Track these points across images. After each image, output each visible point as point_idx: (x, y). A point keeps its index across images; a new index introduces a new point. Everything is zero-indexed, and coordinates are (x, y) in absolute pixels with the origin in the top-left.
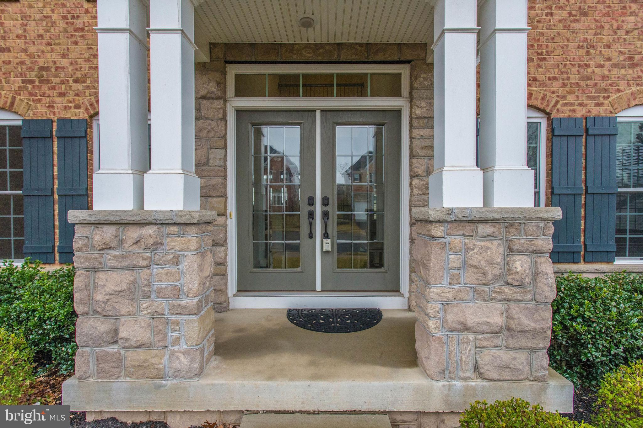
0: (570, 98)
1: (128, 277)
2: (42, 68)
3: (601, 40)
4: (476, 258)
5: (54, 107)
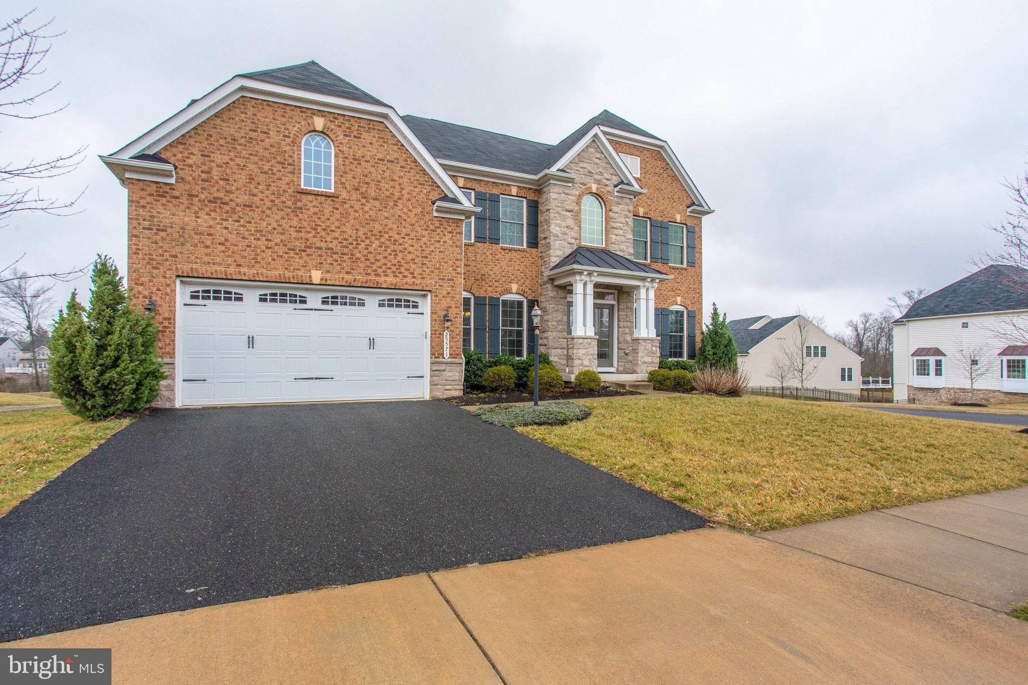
2: (482, 274)
5: (487, 291)
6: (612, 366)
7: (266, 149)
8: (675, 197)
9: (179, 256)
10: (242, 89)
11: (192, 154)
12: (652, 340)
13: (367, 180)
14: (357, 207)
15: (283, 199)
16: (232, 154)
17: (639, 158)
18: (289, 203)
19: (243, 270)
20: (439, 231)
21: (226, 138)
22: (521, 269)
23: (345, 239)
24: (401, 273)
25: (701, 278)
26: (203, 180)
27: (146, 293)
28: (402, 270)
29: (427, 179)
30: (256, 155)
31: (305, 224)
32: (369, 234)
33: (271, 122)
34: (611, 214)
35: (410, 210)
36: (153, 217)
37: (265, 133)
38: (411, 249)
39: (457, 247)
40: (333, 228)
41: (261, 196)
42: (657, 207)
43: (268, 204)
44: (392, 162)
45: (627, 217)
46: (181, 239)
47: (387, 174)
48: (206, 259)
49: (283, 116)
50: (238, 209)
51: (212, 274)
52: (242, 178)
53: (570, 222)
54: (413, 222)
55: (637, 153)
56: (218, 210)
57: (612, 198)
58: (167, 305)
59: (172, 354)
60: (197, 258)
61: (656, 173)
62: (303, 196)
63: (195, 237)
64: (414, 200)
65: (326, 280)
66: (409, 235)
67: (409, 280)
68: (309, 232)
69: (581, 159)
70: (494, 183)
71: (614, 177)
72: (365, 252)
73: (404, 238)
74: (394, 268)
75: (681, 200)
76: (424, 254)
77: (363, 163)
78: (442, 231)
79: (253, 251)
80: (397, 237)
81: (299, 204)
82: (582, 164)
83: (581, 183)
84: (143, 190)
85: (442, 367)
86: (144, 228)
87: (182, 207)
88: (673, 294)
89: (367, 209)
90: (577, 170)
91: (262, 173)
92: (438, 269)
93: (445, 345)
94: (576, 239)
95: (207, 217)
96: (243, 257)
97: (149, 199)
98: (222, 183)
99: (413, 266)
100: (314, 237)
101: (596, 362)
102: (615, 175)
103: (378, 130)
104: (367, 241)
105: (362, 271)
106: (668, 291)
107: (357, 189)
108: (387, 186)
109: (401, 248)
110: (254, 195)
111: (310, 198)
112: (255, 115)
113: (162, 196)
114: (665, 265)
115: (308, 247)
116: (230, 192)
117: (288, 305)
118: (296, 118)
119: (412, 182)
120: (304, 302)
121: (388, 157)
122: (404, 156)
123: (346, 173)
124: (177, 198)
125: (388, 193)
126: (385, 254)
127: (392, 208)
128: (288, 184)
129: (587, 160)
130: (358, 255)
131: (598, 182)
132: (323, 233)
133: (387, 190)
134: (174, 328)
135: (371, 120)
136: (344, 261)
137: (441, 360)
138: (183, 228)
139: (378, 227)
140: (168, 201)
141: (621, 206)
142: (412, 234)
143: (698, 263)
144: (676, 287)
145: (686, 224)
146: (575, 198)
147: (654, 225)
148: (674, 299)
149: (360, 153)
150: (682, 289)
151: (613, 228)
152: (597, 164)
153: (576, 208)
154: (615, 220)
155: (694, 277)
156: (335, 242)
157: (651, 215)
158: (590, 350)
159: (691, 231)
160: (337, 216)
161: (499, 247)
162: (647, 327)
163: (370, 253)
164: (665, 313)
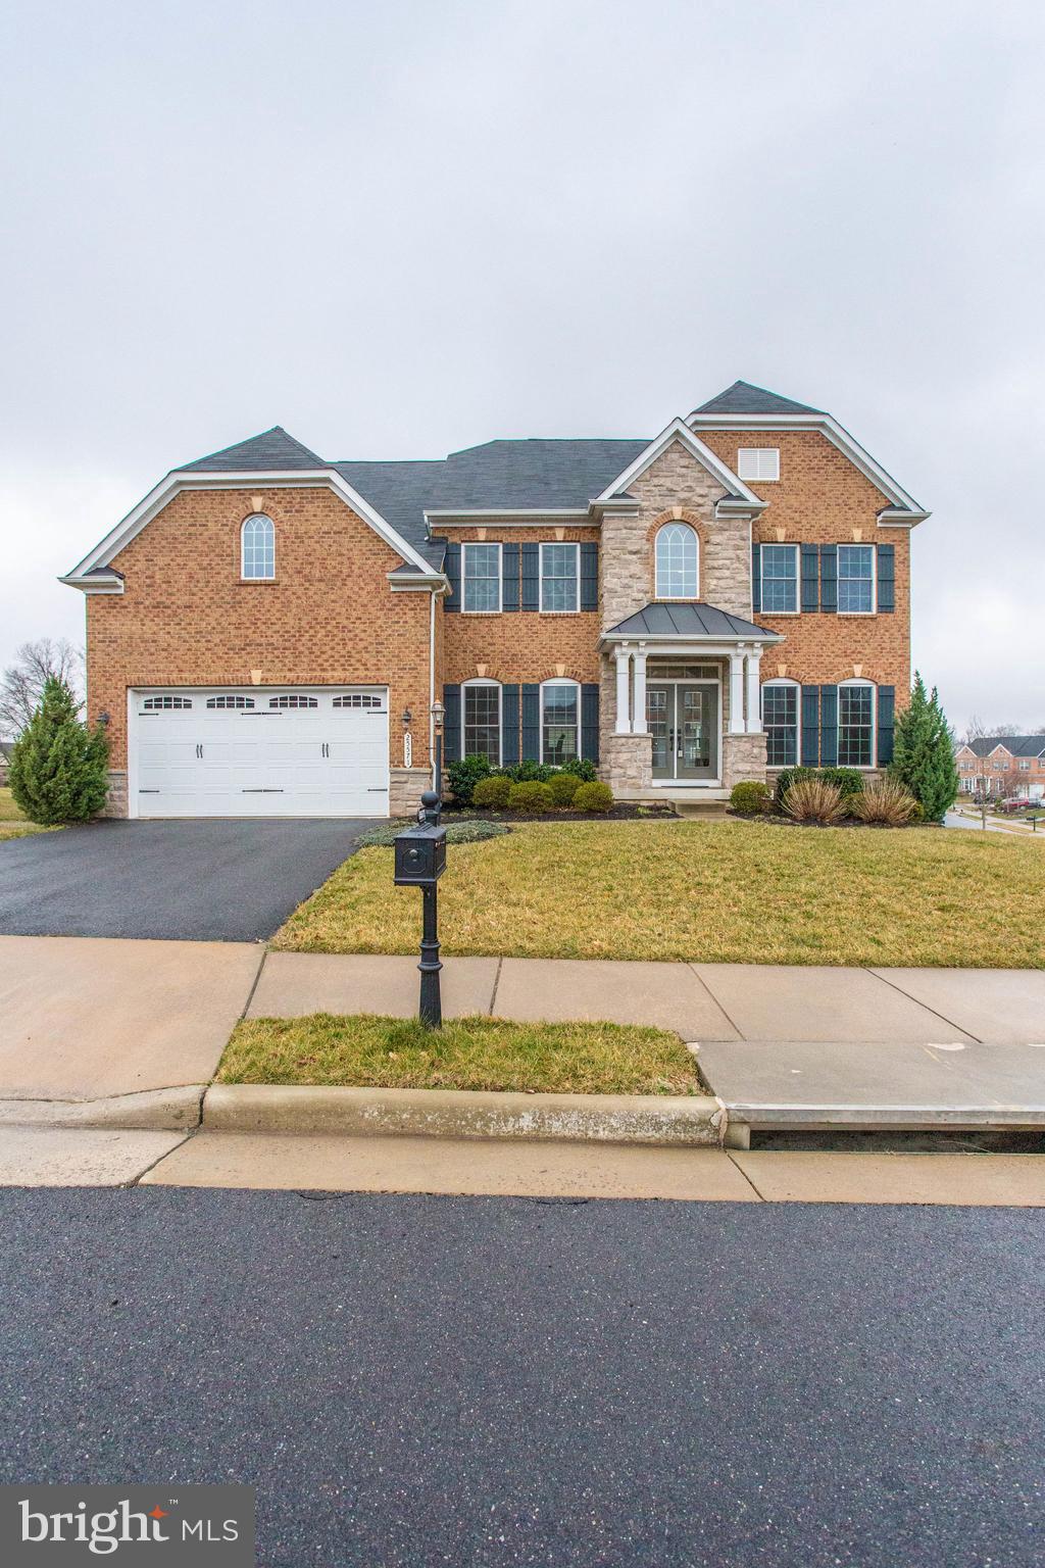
0: (812, 674)
2: (513, 655)
3: (829, 642)
5: (521, 677)
6: (716, 777)
7: (204, 543)
8: (851, 502)
9: (128, 666)
10: (180, 483)
11: (138, 560)
12: (753, 737)
13: (311, 559)
14: (299, 593)
15: (222, 594)
16: (173, 554)
17: (778, 450)
18: (228, 599)
19: (184, 675)
20: (397, 609)
21: (167, 539)
22: (571, 643)
23: (287, 632)
24: (351, 665)
25: (908, 630)
26: (148, 586)
27: (101, 705)
28: (353, 661)
29: (382, 547)
30: (195, 552)
31: (244, 619)
32: (314, 622)
33: (209, 512)
34: (709, 548)
35: (362, 589)
36: (106, 629)
37: (204, 525)
38: (363, 635)
39: (421, 626)
40: (274, 620)
41: (200, 594)
42: (813, 523)
43: (207, 602)
44: (341, 533)
45: (737, 548)
46: (129, 649)
47: (335, 548)
48: (151, 667)
49: (221, 504)
50: (179, 611)
51: (156, 681)
52: (183, 578)
53: (636, 569)
54: (366, 602)
55: (773, 442)
56: (161, 615)
57: (711, 523)
58: (118, 716)
59: (125, 765)
60: (143, 666)
61: (813, 468)
62: (243, 589)
63: (141, 645)
64: (365, 576)
65: (267, 680)
66: (360, 619)
67: (362, 673)
68: (248, 628)
69: (655, 473)
70: (530, 528)
71: (714, 491)
72: (310, 644)
73: (354, 623)
74: (342, 660)
75: (864, 505)
76: (380, 640)
77: (306, 541)
78: (402, 609)
79: (194, 654)
80: (345, 622)
81: (238, 598)
82: (656, 481)
83: (655, 509)
84: (98, 603)
85: (403, 778)
86: (99, 642)
87: (130, 616)
88: (845, 660)
89: (310, 593)
90: (648, 491)
91: (200, 569)
92: (398, 656)
93: (406, 750)
94: (647, 592)
95: (151, 623)
96: (185, 662)
97: (103, 612)
98: (164, 586)
99: (366, 656)
100: (254, 632)
101: (650, 771)
102: (716, 487)
103: (323, 498)
104: (312, 632)
105: (306, 667)
106: (837, 656)
107: (299, 572)
108: (333, 563)
109: (351, 635)
110: (194, 595)
111: (249, 589)
112: (193, 508)
113: (113, 608)
114: (830, 615)
115: (248, 645)
116: (171, 594)
117: (236, 709)
118: (234, 503)
119: (364, 554)
120: (252, 706)
121: (335, 528)
122: (354, 523)
123: (287, 555)
124: (125, 607)
125: (334, 572)
126: (332, 644)
127: (341, 589)
128: (227, 577)
129: (665, 474)
130: (302, 649)
131: (685, 502)
132: (263, 628)
133: (335, 568)
134: (126, 738)
135: (314, 488)
136: (286, 657)
137: (401, 769)
138: (131, 638)
139: (323, 613)
140: (118, 612)
141: (727, 533)
142: (365, 617)
143: (900, 606)
144: (853, 648)
145: (876, 543)
146: (645, 532)
147: (809, 553)
148: (847, 669)
149: (302, 529)
150: (867, 652)
151: (714, 568)
152: (683, 476)
153: (647, 547)
154: (716, 556)
155: (892, 631)
156: (276, 636)
157: (801, 537)
158: (639, 755)
159: (886, 554)
160: (278, 606)
161: (536, 615)
162: (745, 718)
163: (315, 644)
164: (828, 692)
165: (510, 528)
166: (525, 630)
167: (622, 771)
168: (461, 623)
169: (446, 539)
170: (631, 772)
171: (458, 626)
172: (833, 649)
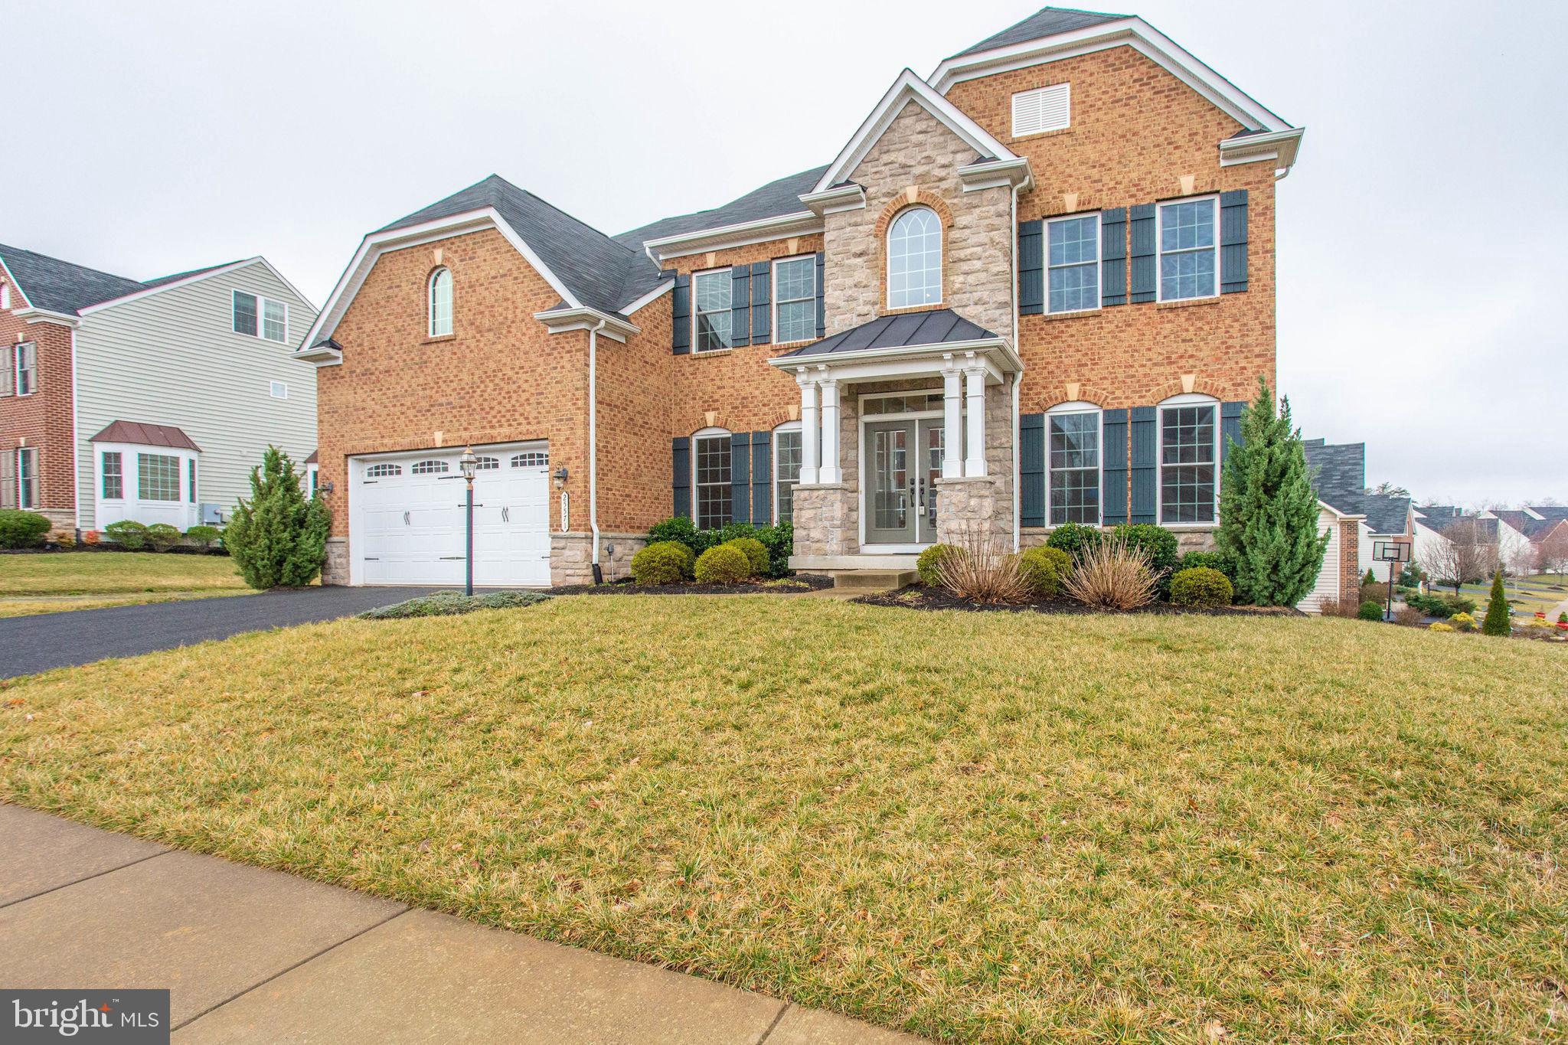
1: (814, 511)
2: (744, 398)
3: (1143, 345)
4: (954, 500)
5: (750, 424)
7: (399, 304)
8: (1177, 138)
10: (380, 246)
11: (351, 329)
12: (976, 484)
13: (482, 308)
14: (472, 346)
15: (413, 355)
16: (377, 320)
17: (1067, 86)
18: (417, 359)
19: (385, 441)
20: (555, 353)
21: (371, 304)
23: (462, 389)
24: (515, 420)
25: (1272, 316)
26: (359, 354)
27: (328, 474)
28: (517, 415)
29: (541, 285)
30: (392, 314)
31: (429, 379)
32: (484, 376)
33: (402, 272)
34: (954, 234)
35: (524, 334)
36: (330, 400)
37: (399, 286)
38: (525, 386)
39: (577, 370)
40: (452, 378)
41: (396, 357)
42: (1119, 178)
43: (401, 364)
44: (505, 275)
45: (992, 228)
46: (346, 417)
47: (500, 294)
48: (362, 435)
49: (411, 261)
50: (381, 376)
52: (384, 342)
53: (861, 275)
54: (527, 348)
55: (1061, 76)
56: (368, 382)
57: (955, 201)
58: (339, 484)
59: (346, 533)
61: (1119, 101)
62: (427, 347)
63: (354, 413)
65: (449, 441)
66: (523, 367)
67: (524, 428)
68: (432, 388)
70: (760, 244)
71: (959, 157)
72: (481, 400)
73: (517, 373)
74: (508, 415)
75: (1199, 138)
76: (541, 389)
77: (477, 289)
78: (559, 353)
79: (392, 419)
80: (511, 373)
81: (425, 357)
82: (885, 158)
83: (885, 195)
84: (324, 376)
85: (562, 543)
86: (325, 413)
87: (346, 385)
88: (1168, 370)
89: (481, 345)
92: (556, 406)
93: (563, 512)
94: (874, 304)
95: (361, 391)
97: (328, 383)
98: (370, 352)
99: (528, 408)
100: (437, 392)
102: (964, 151)
103: (492, 240)
104: (482, 386)
105: (479, 424)
106: (1155, 364)
107: (472, 324)
108: (500, 309)
109: (514, 387)
110: (391, 358)
111: (433, 347)
112: (391, 270)
113: (335, 378)
114: (1144, 308)
115: (432, 406)
116: (375, 360)
117: (434, 474)
118: (422, 259)
120: (445, 469)
123: (462, 307)
124: (343, 377)
125: (501, 319)
126: (500, 398)
127: (506, 337)
128: (416, 337)
129: (897, 146)
130: (474, 405)
131: (921, 179)
132: (444, 386)
133: (501, 315)
134: (346, 506)
136: (462, 416)
137: (559, 533)
138: (347, 407)
139: (492, 365)
140: (339, 382)
141: (977, 211)
142: (527, 365)
143: (1258, 280)
144: (1181, 351)
145: (1217, 192)
146: (872, 226)
147: (1114, 222)
148: (1172, 382)
149: (474, 277)
150: (1201, 355)
151: (961, 260)
152: (920, 144)
153: (874, 245)
154: (964, 243)
155: (1245, 320)
156: (454, 394)
157: (1101, 200)
158: (826, 511)
159: (1236, 205)
160: (455, 362)
161: (768, 347)
162: (964, 457)
163: (485, 400)
164: (1143, 418)
165: (740, 248)
166: (755, 367)
167: (804, 533)
168: (690, 366)
169: (675, 271)
170: (815, 534)
171: (688, 370)
172: (1150, 354)
